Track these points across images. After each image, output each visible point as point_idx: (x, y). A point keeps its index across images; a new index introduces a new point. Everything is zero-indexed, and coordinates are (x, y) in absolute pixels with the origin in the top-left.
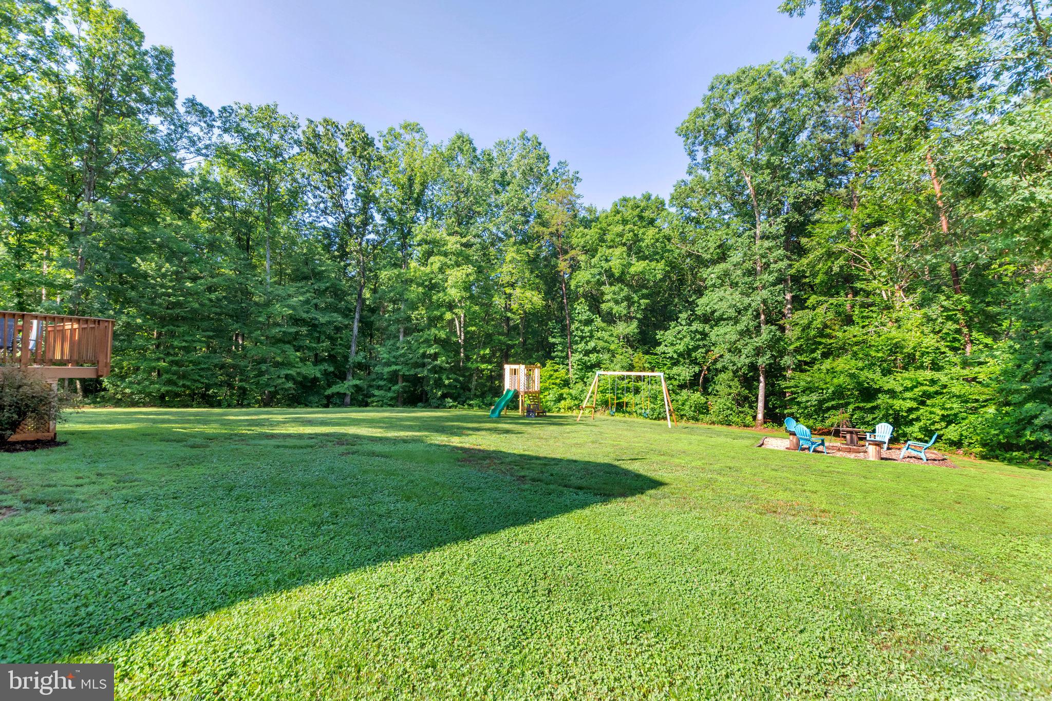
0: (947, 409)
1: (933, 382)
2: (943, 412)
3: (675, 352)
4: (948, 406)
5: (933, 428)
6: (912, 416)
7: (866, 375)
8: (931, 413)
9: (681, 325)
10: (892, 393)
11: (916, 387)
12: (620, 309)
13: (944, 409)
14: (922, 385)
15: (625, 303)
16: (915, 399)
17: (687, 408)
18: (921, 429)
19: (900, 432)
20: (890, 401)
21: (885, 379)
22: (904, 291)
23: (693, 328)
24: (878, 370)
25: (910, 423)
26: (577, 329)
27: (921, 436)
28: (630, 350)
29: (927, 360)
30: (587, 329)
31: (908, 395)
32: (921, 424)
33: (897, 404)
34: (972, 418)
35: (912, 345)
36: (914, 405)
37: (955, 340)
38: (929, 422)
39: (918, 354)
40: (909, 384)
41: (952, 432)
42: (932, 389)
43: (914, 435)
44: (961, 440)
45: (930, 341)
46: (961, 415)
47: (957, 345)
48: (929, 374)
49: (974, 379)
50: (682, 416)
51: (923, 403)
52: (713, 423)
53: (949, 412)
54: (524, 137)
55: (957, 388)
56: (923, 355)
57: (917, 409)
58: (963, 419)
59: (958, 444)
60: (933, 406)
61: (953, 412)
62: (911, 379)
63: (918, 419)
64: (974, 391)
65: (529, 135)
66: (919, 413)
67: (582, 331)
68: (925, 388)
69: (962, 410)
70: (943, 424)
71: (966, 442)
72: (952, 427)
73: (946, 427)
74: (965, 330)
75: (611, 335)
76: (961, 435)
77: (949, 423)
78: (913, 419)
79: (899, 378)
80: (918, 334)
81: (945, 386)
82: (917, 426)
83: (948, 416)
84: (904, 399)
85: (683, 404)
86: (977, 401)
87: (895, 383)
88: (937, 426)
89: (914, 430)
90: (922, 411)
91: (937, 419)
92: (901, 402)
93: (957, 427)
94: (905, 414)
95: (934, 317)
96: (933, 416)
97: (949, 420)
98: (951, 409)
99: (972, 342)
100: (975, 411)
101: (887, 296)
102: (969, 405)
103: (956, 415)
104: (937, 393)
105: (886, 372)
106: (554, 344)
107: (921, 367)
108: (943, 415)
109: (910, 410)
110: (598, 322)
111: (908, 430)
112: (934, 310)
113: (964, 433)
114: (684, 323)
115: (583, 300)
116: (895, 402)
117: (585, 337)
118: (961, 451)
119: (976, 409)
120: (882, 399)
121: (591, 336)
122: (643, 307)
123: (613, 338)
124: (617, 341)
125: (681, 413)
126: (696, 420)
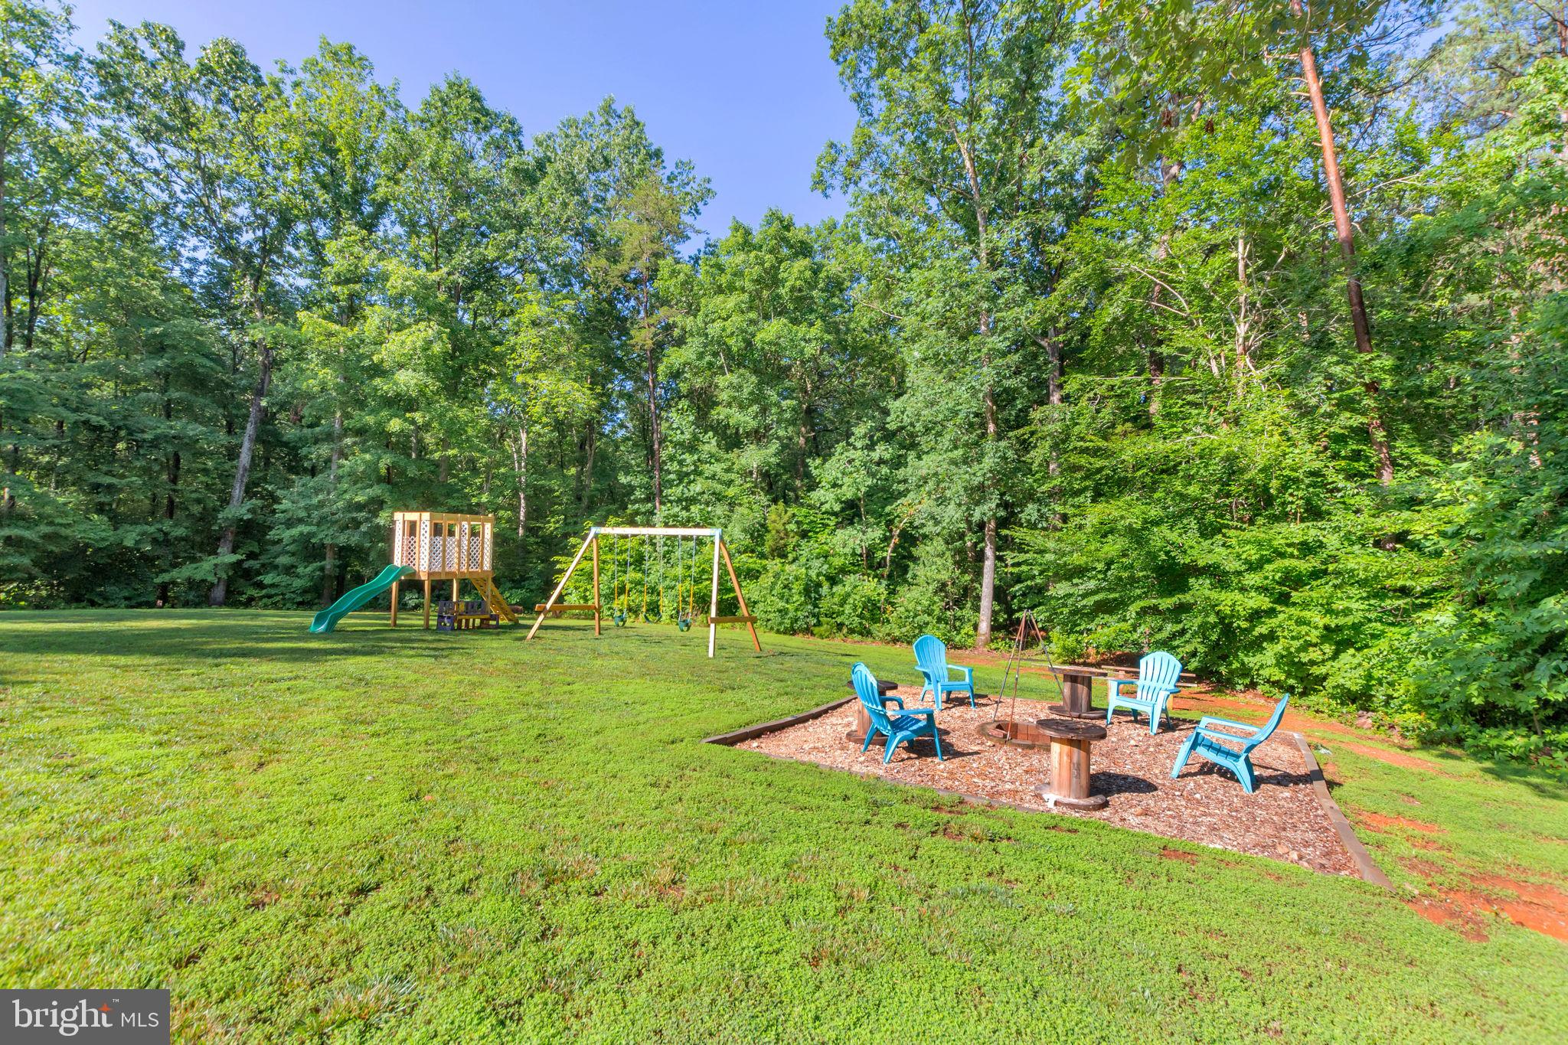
0: (1337, 613)
1: (1306, 549)
2: (1327, 620)
3: (838, 500)
4: (1339, 605)
5: (1304, 658)
6: (1261, 629)
7: (1162, 536)
8: (1300, 622)
9: (855, 448)
10: (1219, 577)
11: (1269, 561)
12: (744, 419)
13: (1330, 611)
14: (1282, 555)
15: (755, 408)
16: (1263, 589)
17: (848, 609)
18: (1280, 658)
19: (1236, 665)
20: (1214, 595)
21: (1206, 544)
22: (1253, 357)
23: (875, 455)
24: (1194, 525)
25: (1257, 645)
26: (672, 458)
27: (1279, 675)
28: (763, 498)
29: (1295, 500)
30: (689, 458)
31: (1252, 579)
32: (1278, 647)
33: (1227, 599)
34: (1394, 633)
35: (1261, 462)
36: (1263, 602)
37: (1357, 456)
38: (1296, 644)
39: (1275, 484)
40: (1252, 553)
41: (1347, 670)
42: (1304, 566)
43: (1265, 673)
44: (1368, 687)
45: (1305, 456)
46: (1369, 628)
47: (1361, 466)
48: (1296, 531)
49: (1401, 537)
50: (840, 626)
51: (1284, 599)
52: (895, 640)
53: (1341, 621)
54: (608, 110)
55: (1360, 561)
56: (1284, 488)
57: (1271, 613)
58: (1374, 636)
59: (1359, 699)
60: (1305, 605)
61: (1349, 620)
62: (1259, 544)
63: (1272, 637)
64: (1399, 566)
65: (619, 107)
66: (1273, 622)
67: (681, 463)
68: (1287, 562)
69: (1373, 615)
70: (1329, 649)
71: (1379, 694)
72: (1348, 657)
73: (1335, 656)
74: (1380, 435)
75: (728, 470)
76: (1369, 677)
77: (1342, 646)
78: (1263, 638)
79: (1234, 542)
80: (1276, 438)
81: (1335, 559)
82: (1271, 651)
83: (1339, 629)
84: (1243, 589)
85: (843, 603)
86: (1404, 591)
87: (1224, 551)
88: (1314, 654)
89: (1265, 661)
90: (1281, 617)
91: (1314, 636)
92: (1237, 596)
93: (1359, 657)
94: (1244, 625)
95: (1313, 402)
96: (1304, 629)
97: (1342, 639)
98: (1347, 612)
99: (1394, 463)
100: (1400, 617)
101: (1220, 369)
102: (1388, 603)
103: (1357, 627)
104: (1316, 574)
105: (1208, 531)
106: (631, 489)
107: (1284, 517)
108: (1327, 628)
109: (1256, 616)
110: (710, 444)
111: (1252, 660)
112: (1313, 391)
113: (1377, 673)
114: (859, 445)
115: (684, 404)
116: (1223, 595)
117: (687, 474)
118: (1368, 720)
119: (1406, 613)
120: (1201, 589)
121: (697, 472)
122: (787, 415)
123: (733, 476)
124: (739, 481)
125: (839, 620)
126: (866, 633)
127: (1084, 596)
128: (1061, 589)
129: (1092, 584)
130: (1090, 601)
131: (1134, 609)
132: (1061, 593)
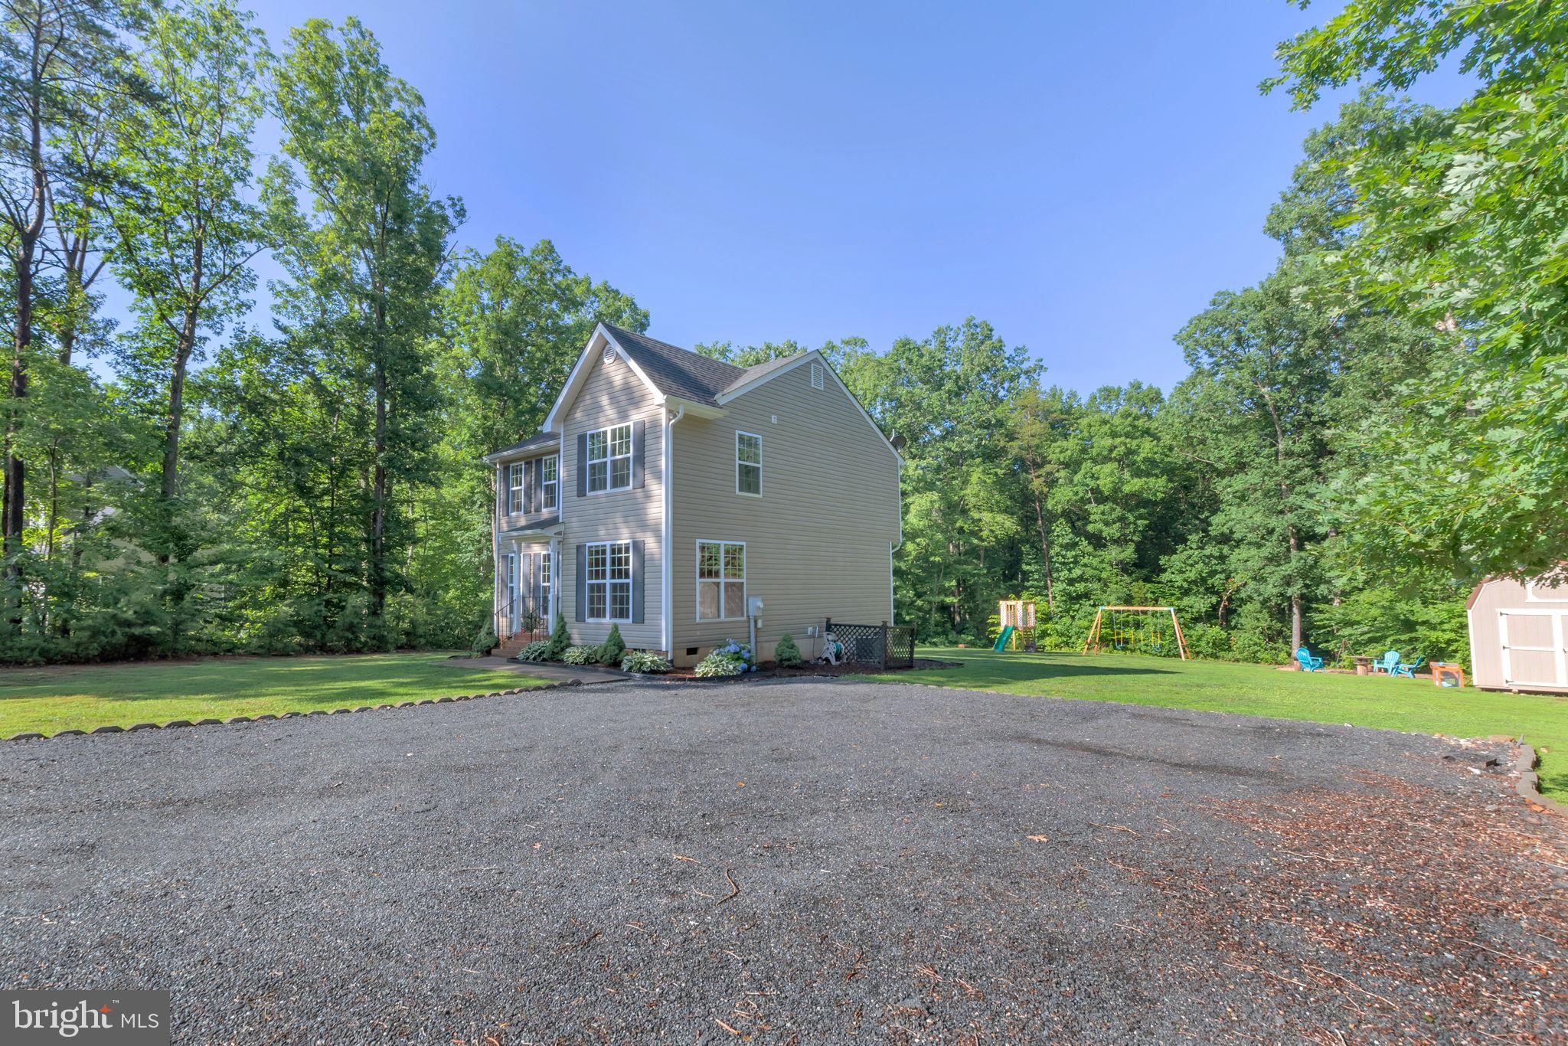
3: (1185, 580)
7: (1402, 607)
9: (1191, 549)
10: (1430, 626)
12: (1112, 531)
15: (1118, 525)
16: (1452, 631)
17: (1203, 643)
23: (1207, 552)
26: (1057, 555)
28: (1127, 579)
30: (1070, 554)
33: (1434, 635)
36: (1452, 636)
40: (1445, 615)
50: (1199, 653)
52: (1238, 660)
54: (971, 324)
65: (977, 321)
67: (1064, 557)
75: (1102, 562)
85: (1198, 640)
92: (1440, 633)
106: (1028, 573)
109: (1449, 642)
110: (1084, 546)
114: (1194, 546)
115: (1062, 520)
116: (1432, 633)
117: (1068, 564)
120: (1422, 631)
121: (1076, 562)
122: (1141, 529)
123: (1104, 565)
124: (1109, 568)
125: (1197, 650)
126: (1215, 656)
127: (1361, 635)
128: (1347, 631)
129: (1366, 629)
130: (1366, 637)
131: (1389, 641)
132: (1346, 633)
